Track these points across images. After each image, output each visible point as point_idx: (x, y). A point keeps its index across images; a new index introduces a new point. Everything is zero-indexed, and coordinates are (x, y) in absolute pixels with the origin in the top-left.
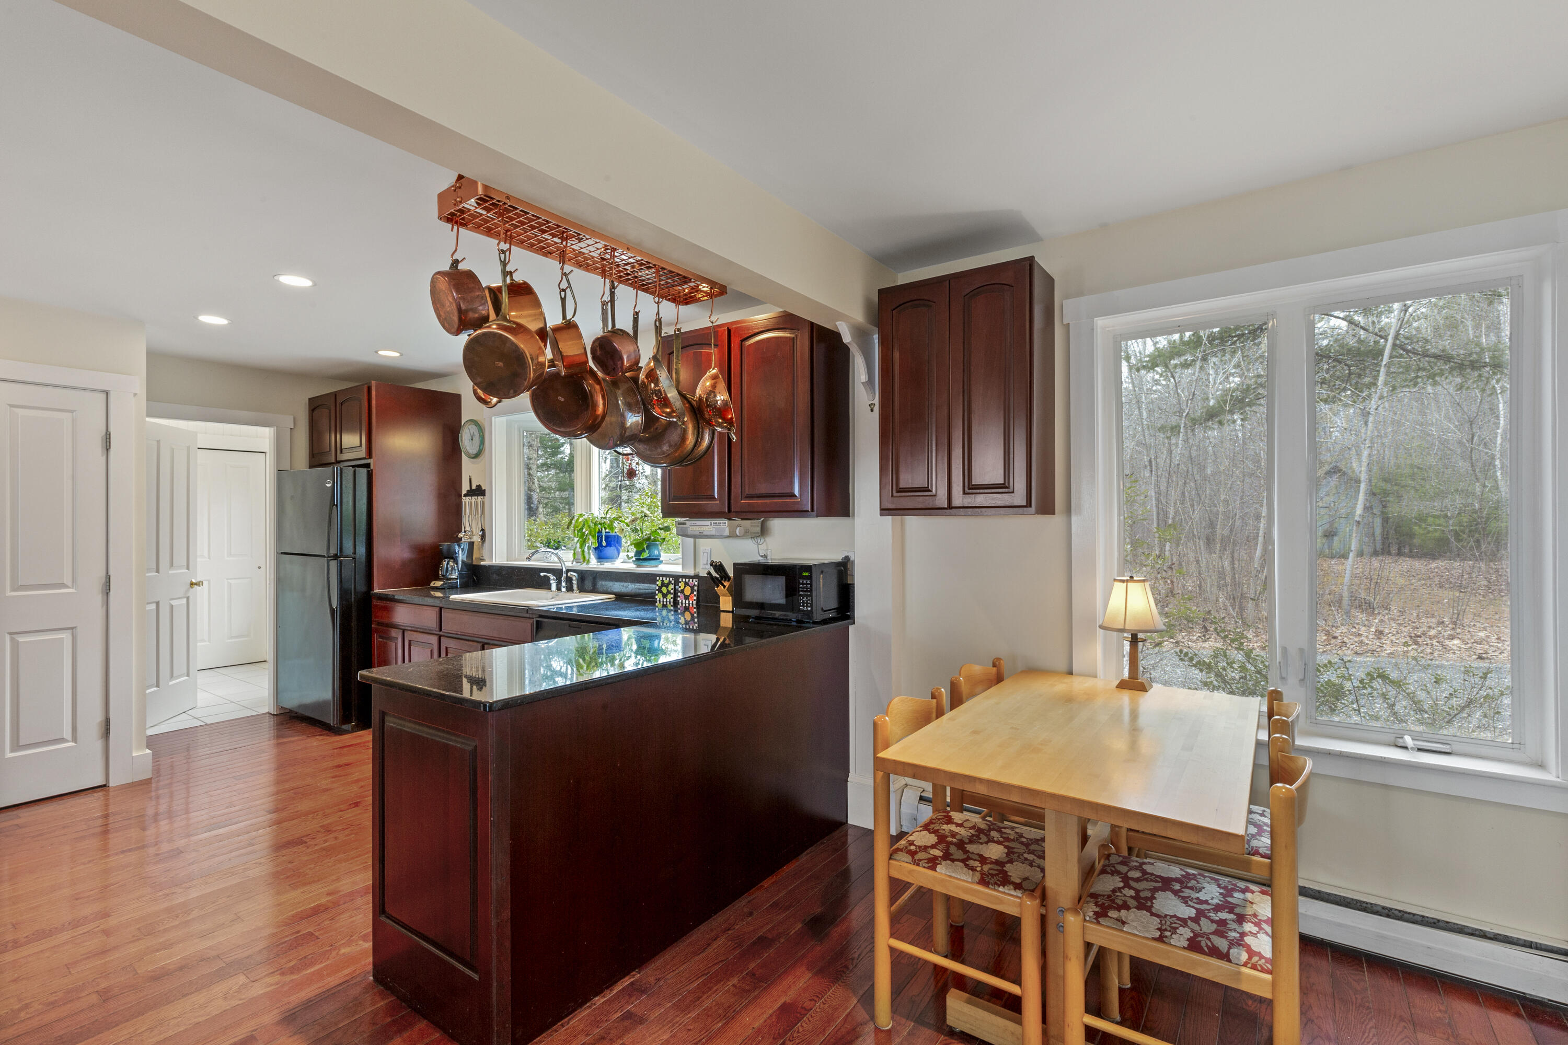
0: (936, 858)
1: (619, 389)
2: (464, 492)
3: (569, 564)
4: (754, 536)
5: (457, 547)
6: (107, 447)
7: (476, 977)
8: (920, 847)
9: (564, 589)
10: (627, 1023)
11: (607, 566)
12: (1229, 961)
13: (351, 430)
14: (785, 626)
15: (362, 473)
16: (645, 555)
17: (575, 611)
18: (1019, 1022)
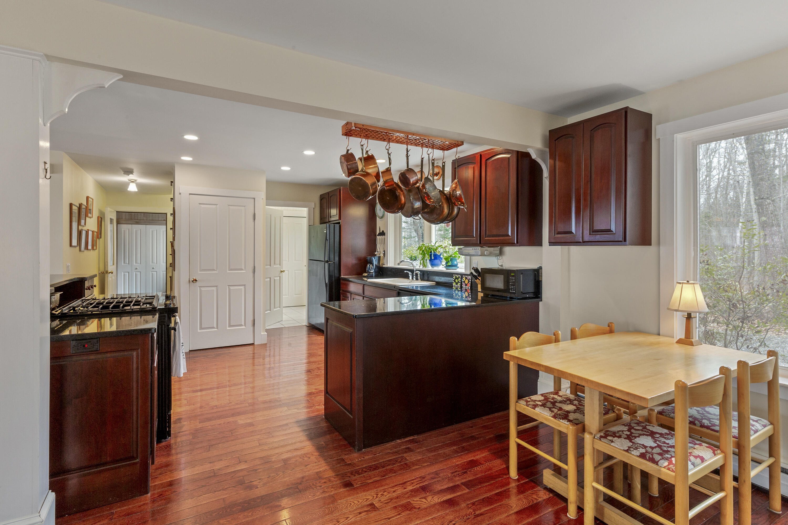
0: (537, 405)
1: (411, 193)
2: (377, 234)
3: (417, 267)
4: (497, 255)
5: (373, 259)
6: (254, 219)
7: (352, 417)
8: (532, 400)
9: (414, 279)
10: (407, 450)
11: (436, 269)
12: (657, 464)
13: (334, 208)
14: (503, 299)
15: (337, 226)
16: (450, 264)
17: (419, 289)
18: (567, 483)
